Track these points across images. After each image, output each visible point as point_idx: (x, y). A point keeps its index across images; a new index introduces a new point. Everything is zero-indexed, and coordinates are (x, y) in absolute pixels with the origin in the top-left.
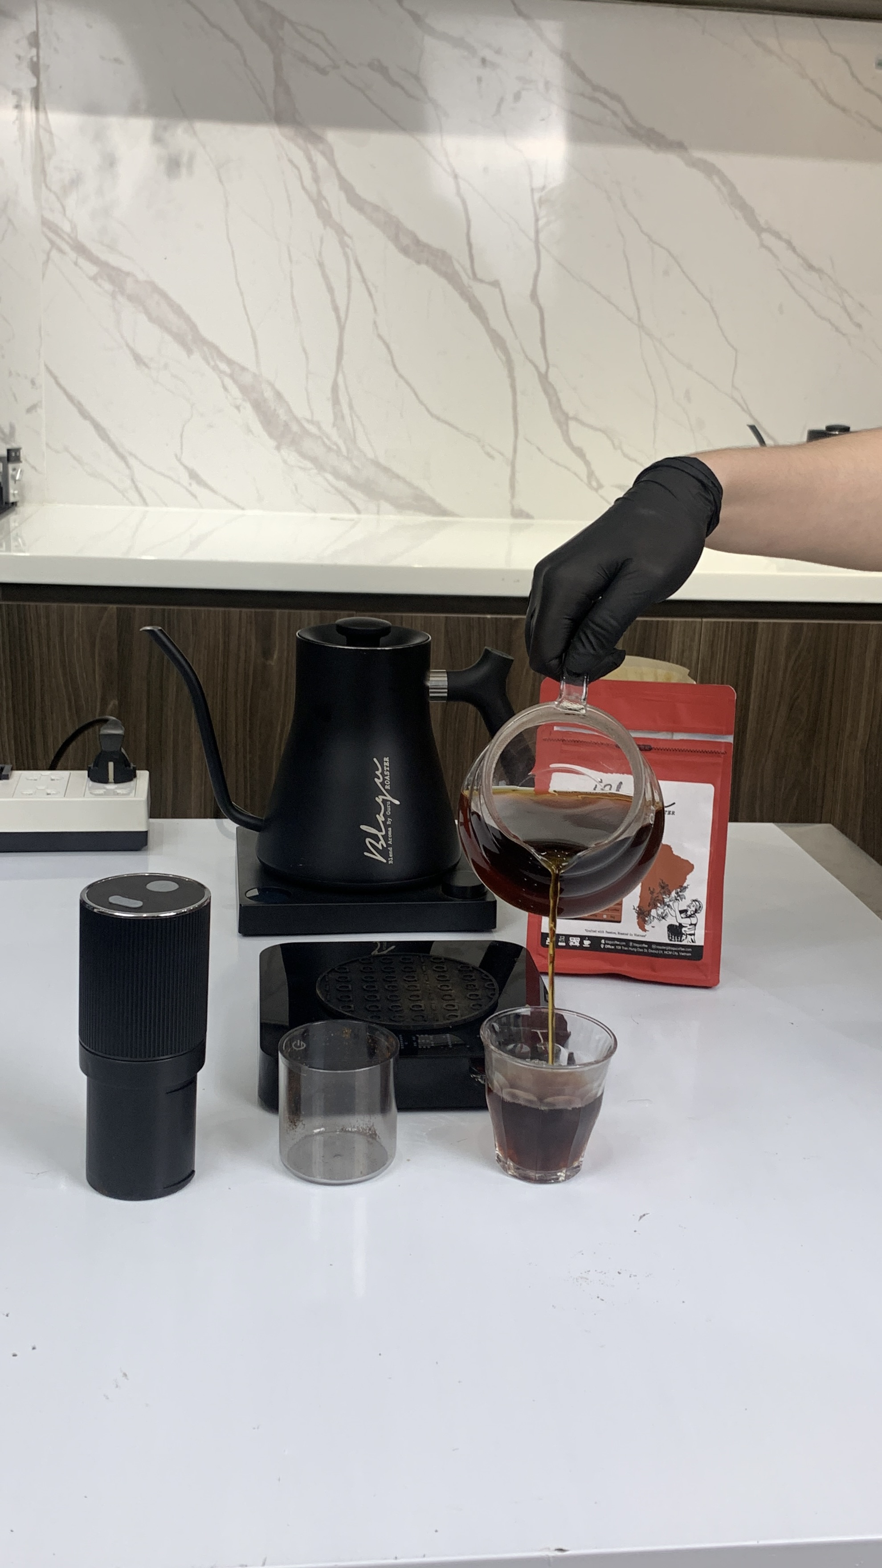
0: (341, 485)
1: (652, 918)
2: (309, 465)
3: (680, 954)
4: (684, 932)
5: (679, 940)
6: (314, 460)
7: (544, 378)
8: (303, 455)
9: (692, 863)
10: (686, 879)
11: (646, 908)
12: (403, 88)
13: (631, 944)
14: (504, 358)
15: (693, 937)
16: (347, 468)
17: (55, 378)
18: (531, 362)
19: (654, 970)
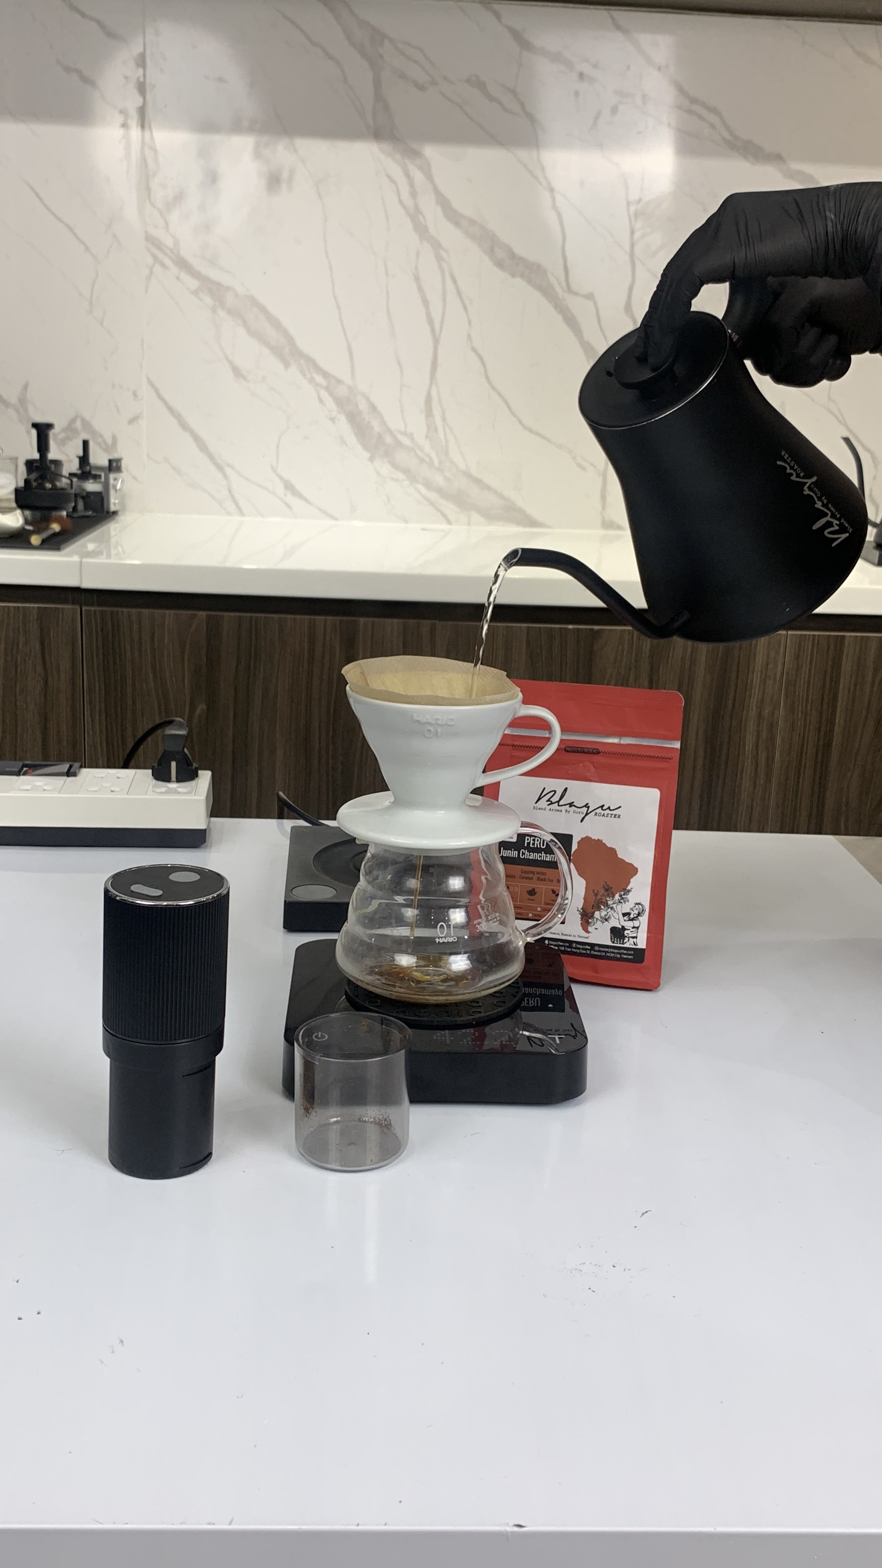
0: (434, 496)
1: (595, 920)
2: (401, 476)
3: (622, 956)
4: (626, 935)
5: (621, 942)
6: (406, 471)
8: (396, 466)
9: (636, 865)
10: (630, 882)
11: (590, 910)
12: (500, 103)
13: (574, 945)
15: (635, 940)
16: (440, 480)
17: (157, 391)
19: (596, 972)
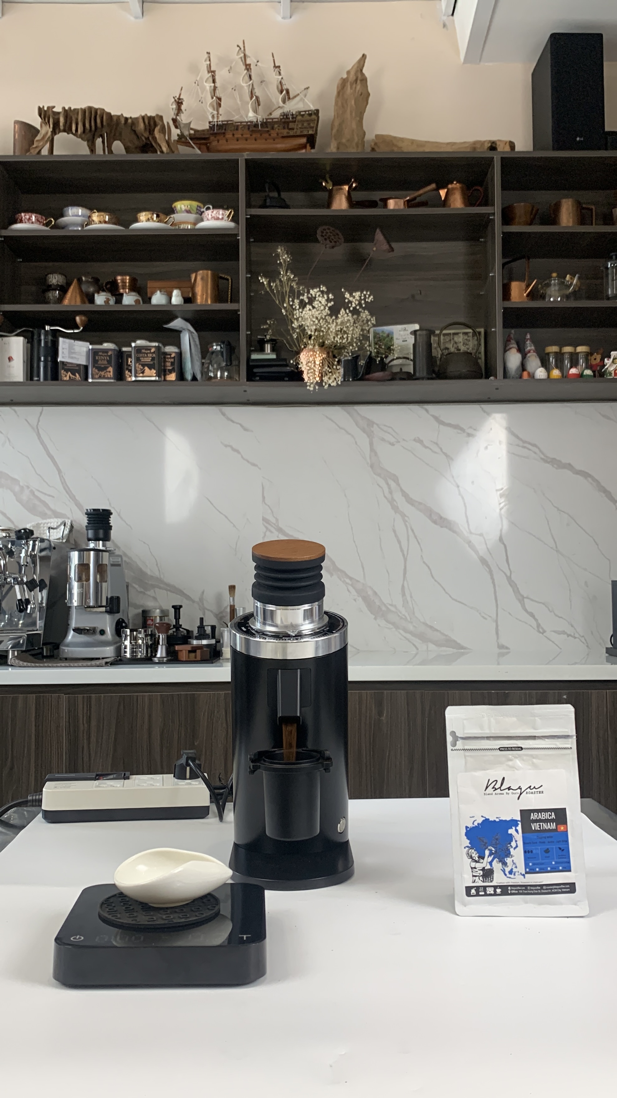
0: (408, 636)
2: (391, 626)
6: (393, 624)
7: (509, 579)
8: (388, 622)
12: (431, 449)
14: (488, 570)
16: (411, 628)
18: (502, 570)
